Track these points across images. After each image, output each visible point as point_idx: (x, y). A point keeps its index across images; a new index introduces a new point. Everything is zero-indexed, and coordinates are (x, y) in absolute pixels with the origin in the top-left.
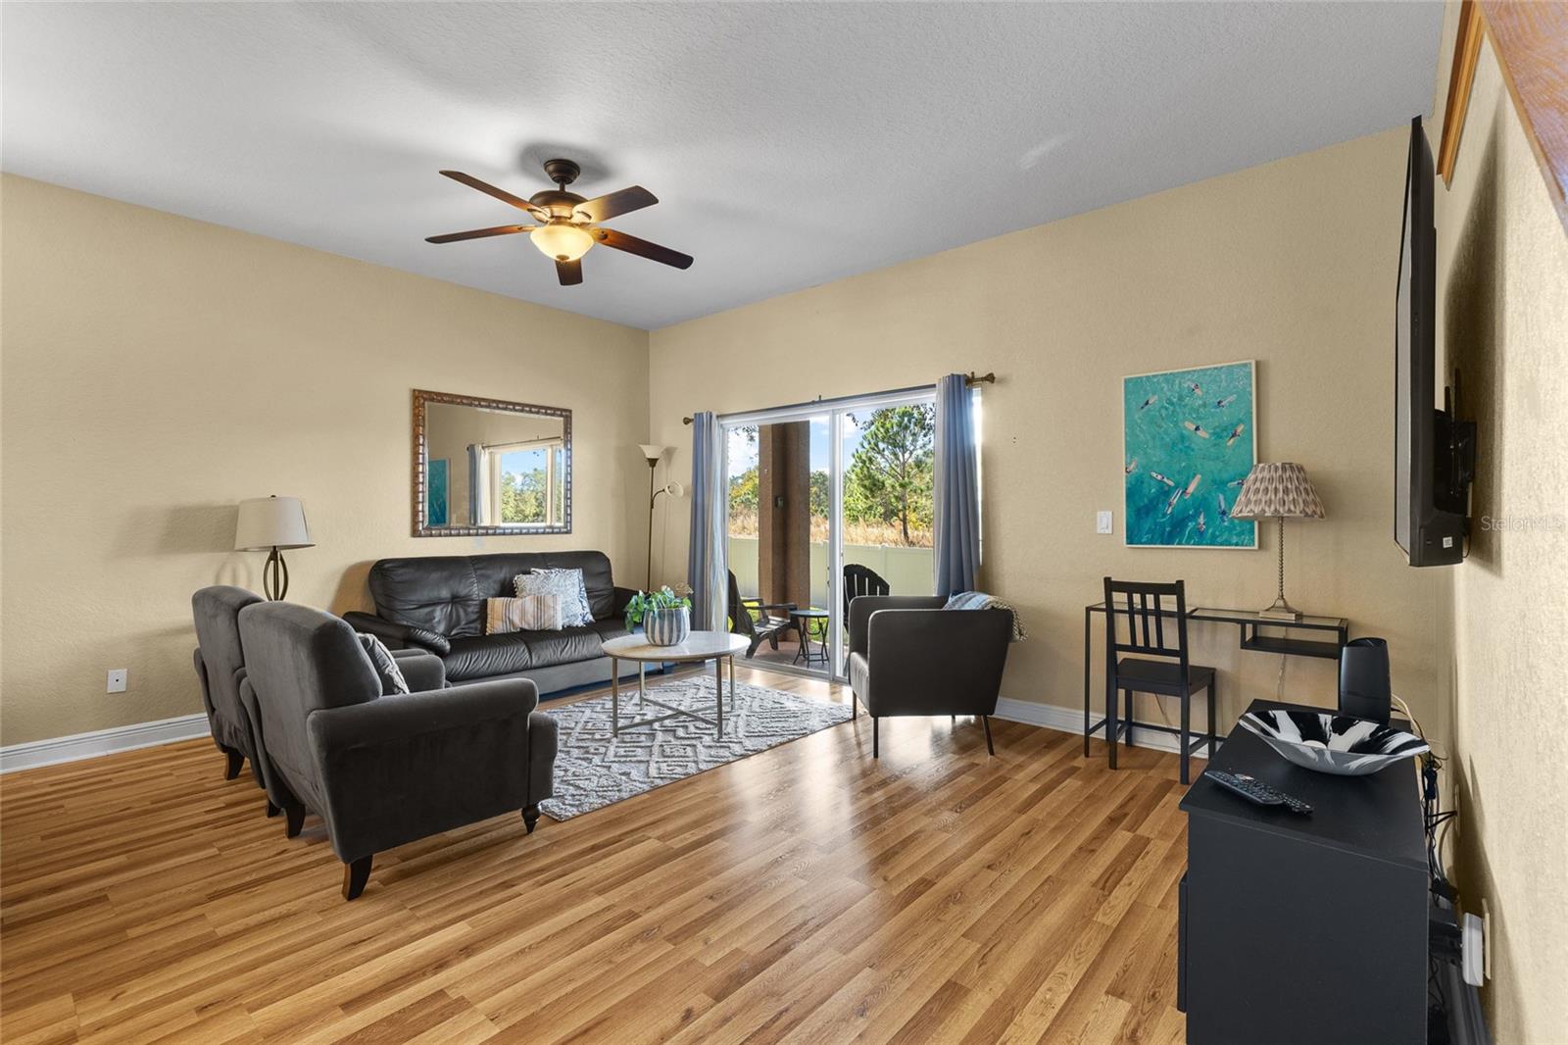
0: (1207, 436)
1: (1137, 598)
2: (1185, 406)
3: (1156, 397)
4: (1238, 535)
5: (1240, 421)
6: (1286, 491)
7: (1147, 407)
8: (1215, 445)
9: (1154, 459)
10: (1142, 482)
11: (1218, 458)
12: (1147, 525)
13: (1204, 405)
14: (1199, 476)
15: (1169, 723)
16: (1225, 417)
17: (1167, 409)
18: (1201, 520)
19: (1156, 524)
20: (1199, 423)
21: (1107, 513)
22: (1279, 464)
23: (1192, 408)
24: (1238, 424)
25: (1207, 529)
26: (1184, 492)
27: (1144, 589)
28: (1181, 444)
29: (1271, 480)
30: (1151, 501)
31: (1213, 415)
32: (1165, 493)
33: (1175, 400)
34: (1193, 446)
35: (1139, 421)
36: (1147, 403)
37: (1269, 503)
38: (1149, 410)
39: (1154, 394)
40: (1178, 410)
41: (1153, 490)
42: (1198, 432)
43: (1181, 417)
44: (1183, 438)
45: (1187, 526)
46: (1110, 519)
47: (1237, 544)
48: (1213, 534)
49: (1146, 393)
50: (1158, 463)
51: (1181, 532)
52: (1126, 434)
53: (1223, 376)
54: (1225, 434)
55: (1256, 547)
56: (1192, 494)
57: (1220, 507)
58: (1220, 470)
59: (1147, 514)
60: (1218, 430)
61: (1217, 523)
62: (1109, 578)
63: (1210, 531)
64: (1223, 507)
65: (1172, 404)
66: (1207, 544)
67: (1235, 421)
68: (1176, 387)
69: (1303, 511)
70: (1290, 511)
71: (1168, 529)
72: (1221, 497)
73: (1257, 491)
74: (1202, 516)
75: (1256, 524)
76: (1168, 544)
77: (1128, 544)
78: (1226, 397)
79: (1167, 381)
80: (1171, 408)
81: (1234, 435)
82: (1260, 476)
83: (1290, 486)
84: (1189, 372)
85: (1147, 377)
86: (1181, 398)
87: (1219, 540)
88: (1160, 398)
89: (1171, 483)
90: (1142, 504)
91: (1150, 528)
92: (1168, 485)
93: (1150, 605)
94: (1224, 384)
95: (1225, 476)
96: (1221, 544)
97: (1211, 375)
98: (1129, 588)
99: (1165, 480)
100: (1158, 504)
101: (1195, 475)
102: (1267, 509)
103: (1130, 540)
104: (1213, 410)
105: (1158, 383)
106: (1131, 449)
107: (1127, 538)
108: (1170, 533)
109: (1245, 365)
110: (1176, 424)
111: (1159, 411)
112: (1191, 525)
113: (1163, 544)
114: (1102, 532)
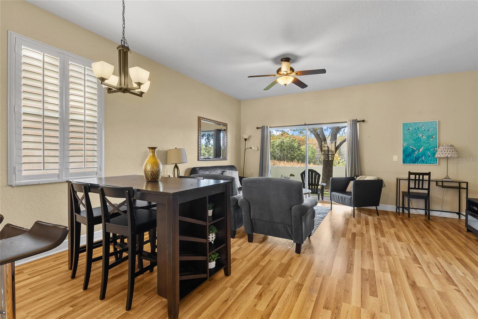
0: (425, 138)
1: (417, 176)
2: (419, 130)
3: (411, 128)
4: (433, 161)
5: (434, 135)
6: (452, 151)
7: (409, 130)
8: (427, 140)
9: (411, 143)
10: (407, 149)
11: (428, 143)
12: (408, 159)
13: (425, 130)
14: (423, 147)
15: (413, 207)
16: (430, 133)
17: (414, 131)
18: (423, 158)
19: (411, 159)
20: (423, 135)
21: (396, 156)
22: (449, 145)
23: (421, 131)
24: (433, 135)
25: (425, 160)
26: (419, 151)
27: (419, 174)
28: (418, 139)
29: (448, 149)
30: (410, 153)
31: (427, 133)
32: (414, 151)
33: (417, 129)
34: (421, 140)
35: (407, 134)
36: (409, 129)
37: (449, 154)
38: (410, 131)
39: (411, 127)
40: (417, 131)
41: (410, 151)
42: (423, 137)
43: (418, 133)
44: (418, 138)
45: (419, 159)
46: (398, 157)
47: (433, 164)
48: (426, 161)
49: (409, 127)
50: (412, 144)
51: (418, 161)
52: (403, 136)
53: (430, 124)
54: (430, 137)
55: (438, 164)
56: (421, 152)
57: (428, 155)
58: (429, 146)
59: (409, 156)
60: (428, 136)
61: (428, 158)
62: (410, 172)
63: (426, 160)
64: (429, 155)
65: (416, 130)
66: (425, 164)
67: (433, 134)
68: (417, 126)
69: (457, 156)
70: (454, 156)
71: (414, 160)
72: (429, 152)
73: (445, 151)
74: (423, 157)
75: (438, 159)
76: (414, 163)
77: (403, 163)
78: (430, 129)
79: (414, 124)
80: (416, 131)
81: (432, 138)
82: (445, 148)
83: (453, 150)
84: (420, 122)
85: (409, 123)
86: (418, 128)
87: (428, 162)
88: (412, 128)
89: (416, 149)
90: (407, 154)
91: (409, 160)
92: (414, 149)
93: (421, 178)
94: (430, 126)
95: (430, 147)
96: (429, 164)
97: (426, 123)
98: (415, 174)
99: (414, 148)
100: (411, 154)
101: (422, 147)
102: (448, 155)
103: (404, 162)
104: (427, 132)
105: (412, 124)
106: (404, 140)
107: (403, 162)
108: (415, 161)
109: (435, 121)
110: (417, 135)
111: (412, 131)
112: (420, 159)
113: (413, 163)
114: (395, 161)
